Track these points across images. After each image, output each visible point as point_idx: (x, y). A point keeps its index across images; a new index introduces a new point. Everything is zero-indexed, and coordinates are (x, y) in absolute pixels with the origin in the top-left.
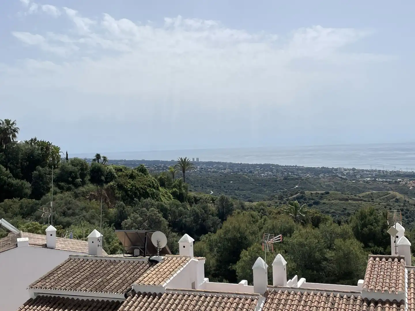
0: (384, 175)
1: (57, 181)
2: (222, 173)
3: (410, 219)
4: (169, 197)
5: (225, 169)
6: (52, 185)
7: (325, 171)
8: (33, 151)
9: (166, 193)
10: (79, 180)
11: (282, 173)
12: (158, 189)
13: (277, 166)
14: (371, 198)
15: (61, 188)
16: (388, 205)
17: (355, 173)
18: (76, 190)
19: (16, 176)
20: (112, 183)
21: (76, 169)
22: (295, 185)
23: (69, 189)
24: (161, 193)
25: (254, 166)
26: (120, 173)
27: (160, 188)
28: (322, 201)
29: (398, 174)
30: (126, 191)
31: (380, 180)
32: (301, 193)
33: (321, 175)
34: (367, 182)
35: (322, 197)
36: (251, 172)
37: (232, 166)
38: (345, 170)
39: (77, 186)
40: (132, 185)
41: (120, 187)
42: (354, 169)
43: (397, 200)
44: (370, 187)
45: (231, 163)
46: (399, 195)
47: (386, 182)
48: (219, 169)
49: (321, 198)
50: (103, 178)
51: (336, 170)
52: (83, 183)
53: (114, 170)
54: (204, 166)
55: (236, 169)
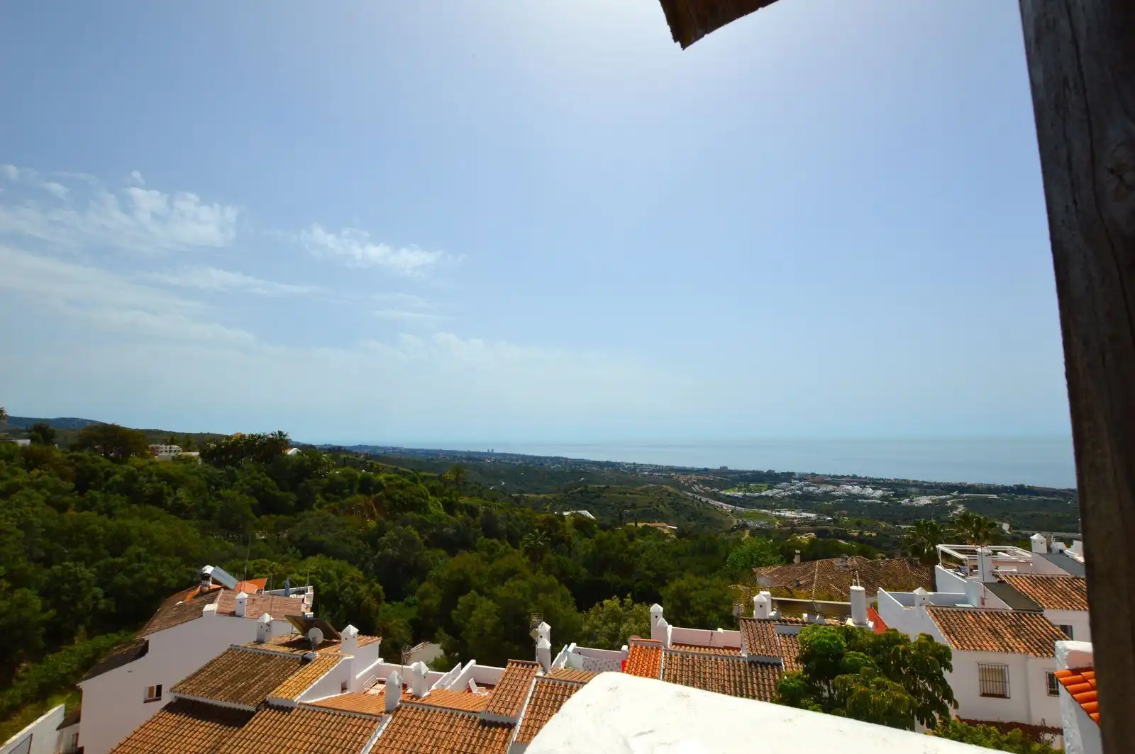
0: (660, 469)
1: (324, 492)
2: (515, 464)
3: (680, 512)
4: (439, 506)
5: (518, 460)
6: (318, 496)
7: (608, 464)
8: (303, 462)
9: (435, 502)
10: (347, 491)
11: (570, 465)
12: (427, 498)
13: (566, 459)
14: (646, 492)
15: (328, 499)
16: (661, 499)
17: (635, 468)
18: (342, 501)
19: (282, 489)
20: (380, 494)
21: (345, 480)
22: (581, 478)
23: (335, 500)
24: (430, 502)
25: (546, 458)
26: (391, 483)
27: (430, 497)
28: (604, 495)
29: (672, 469)
30: (394, 501)
31: (657, 474)
32: (585, 487)
33: (606, 468)
34: (645, 476)
35: (603, 490)
36: (542, 464)
37: (524, 457)
38: (627, 464)
39: (344, 497)
40: (401, 496)
41: (389, 497)
42: (634, 464)
43: (669, 494)
44: (649, 480)
45: (524, 455)
46: (671, 489)
47: (661, 476)
48: (512, 460)
49: (602, 492)
50: (372, 489)
51: (619, 463)
52: (351, 493)
53: (384, 481)
54: (498, 457)
55: (528, 461)
